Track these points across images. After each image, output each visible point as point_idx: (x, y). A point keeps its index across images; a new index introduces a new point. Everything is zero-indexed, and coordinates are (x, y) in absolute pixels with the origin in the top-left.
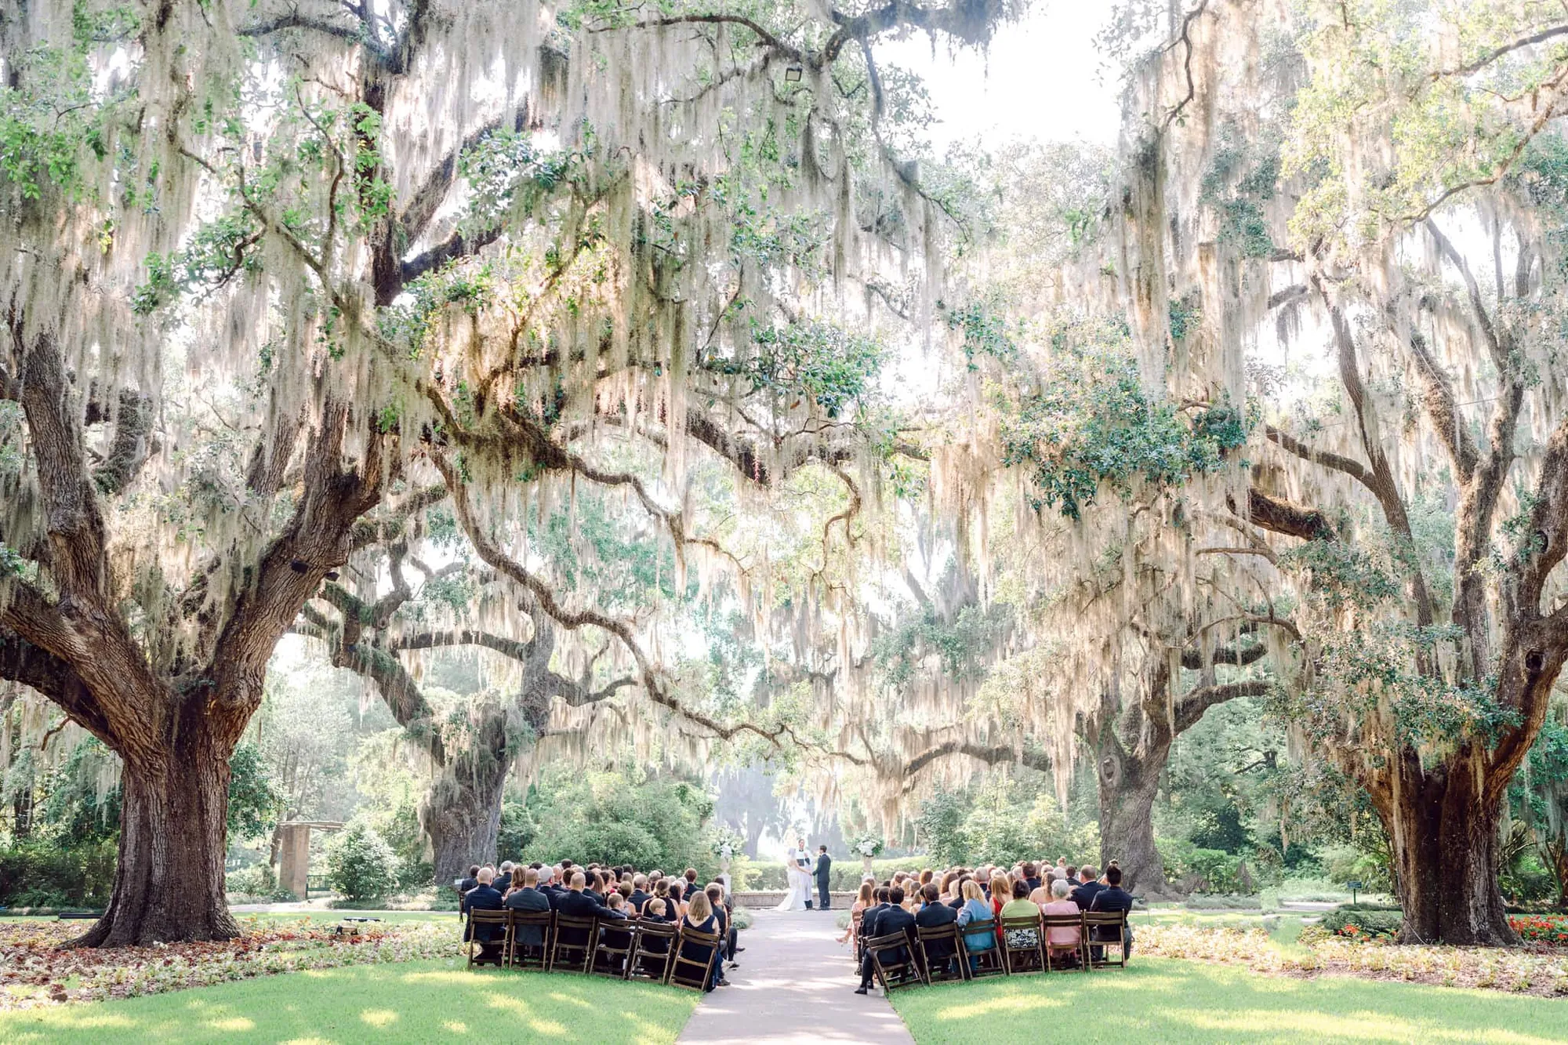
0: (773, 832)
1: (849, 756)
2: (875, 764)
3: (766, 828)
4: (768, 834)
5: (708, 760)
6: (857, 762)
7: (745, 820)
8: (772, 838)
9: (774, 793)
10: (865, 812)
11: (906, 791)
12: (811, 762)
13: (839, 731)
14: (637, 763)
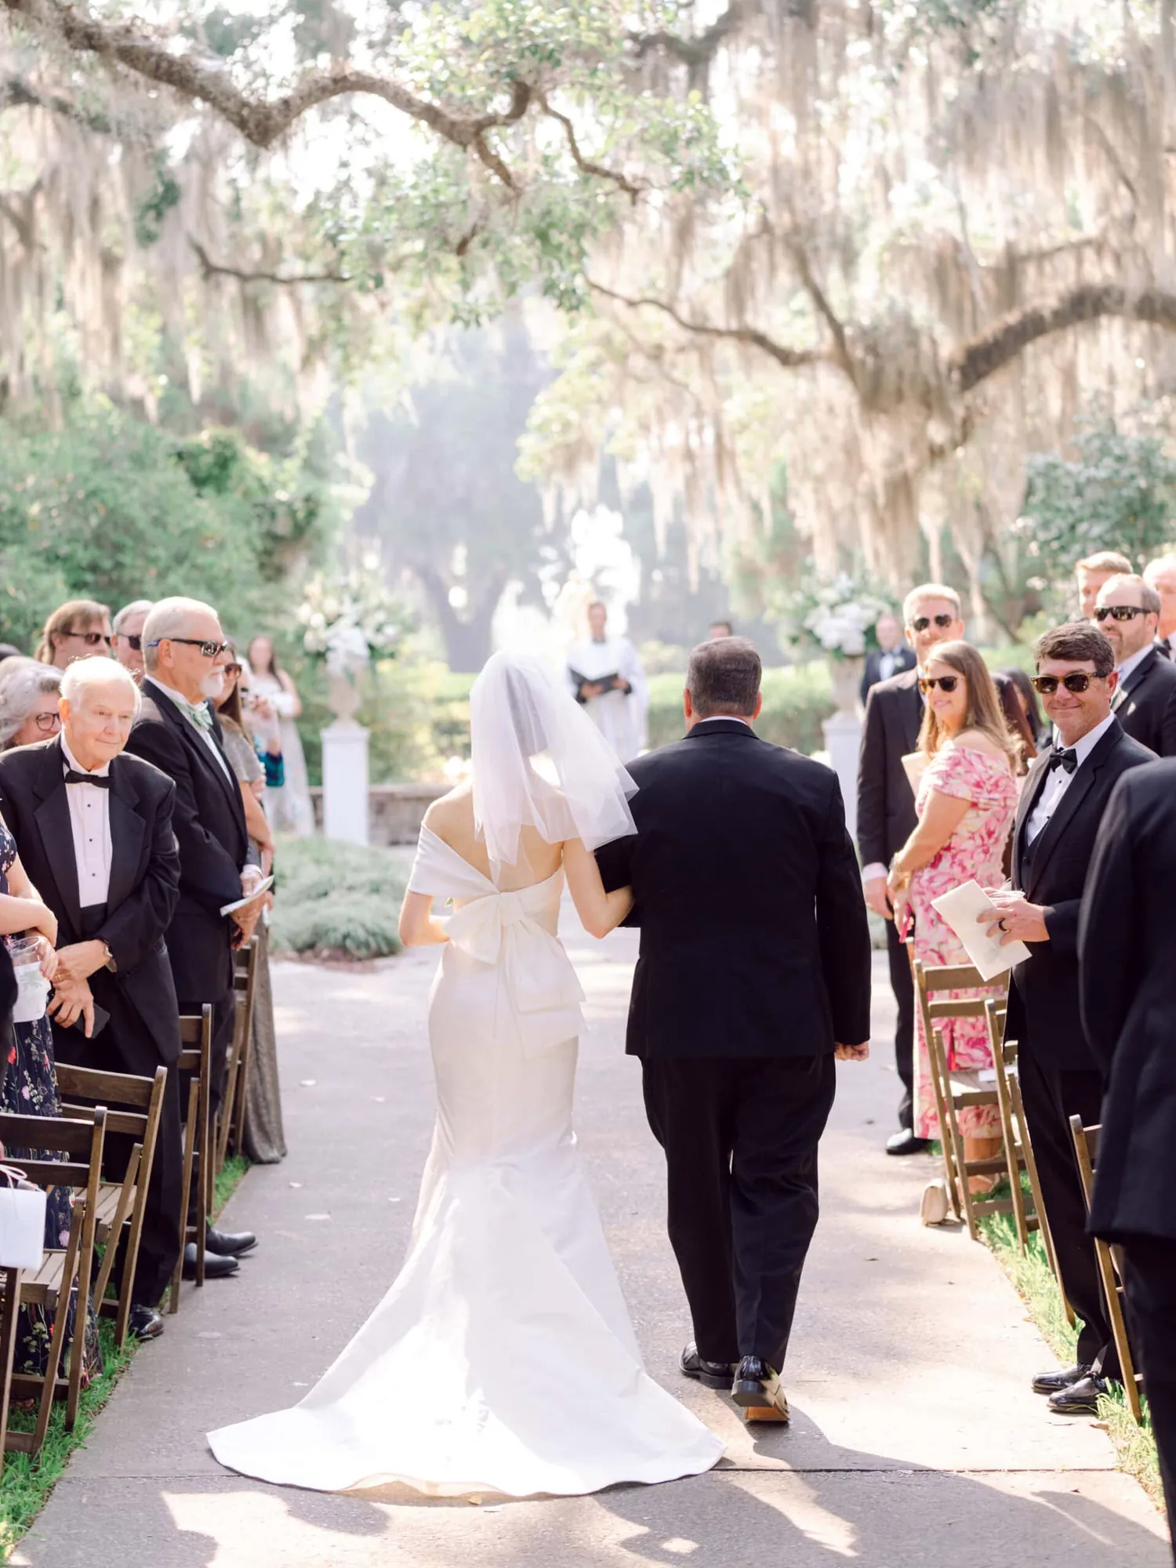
0: (532, 595)
1: (761, 340)
2: (844, 362)
3: (514, 587)
4: (521, 600)
5: (306, 361)
6: (786, 358)
7: (459, 566)
8: (531, 613)
9: (525, 466)
10: (808, 519)
11: (936, 453)
12: (638, 363)
13: (727, 259)
14: (88, 383)
